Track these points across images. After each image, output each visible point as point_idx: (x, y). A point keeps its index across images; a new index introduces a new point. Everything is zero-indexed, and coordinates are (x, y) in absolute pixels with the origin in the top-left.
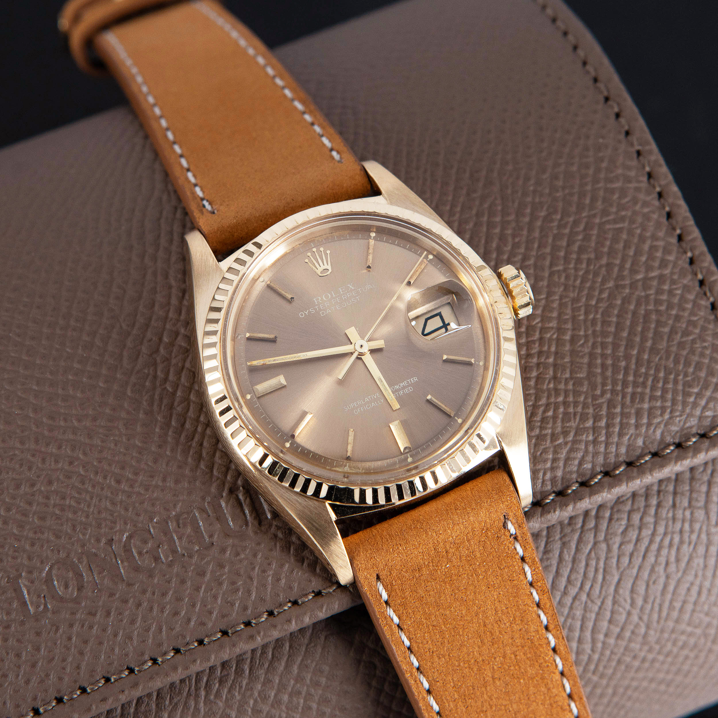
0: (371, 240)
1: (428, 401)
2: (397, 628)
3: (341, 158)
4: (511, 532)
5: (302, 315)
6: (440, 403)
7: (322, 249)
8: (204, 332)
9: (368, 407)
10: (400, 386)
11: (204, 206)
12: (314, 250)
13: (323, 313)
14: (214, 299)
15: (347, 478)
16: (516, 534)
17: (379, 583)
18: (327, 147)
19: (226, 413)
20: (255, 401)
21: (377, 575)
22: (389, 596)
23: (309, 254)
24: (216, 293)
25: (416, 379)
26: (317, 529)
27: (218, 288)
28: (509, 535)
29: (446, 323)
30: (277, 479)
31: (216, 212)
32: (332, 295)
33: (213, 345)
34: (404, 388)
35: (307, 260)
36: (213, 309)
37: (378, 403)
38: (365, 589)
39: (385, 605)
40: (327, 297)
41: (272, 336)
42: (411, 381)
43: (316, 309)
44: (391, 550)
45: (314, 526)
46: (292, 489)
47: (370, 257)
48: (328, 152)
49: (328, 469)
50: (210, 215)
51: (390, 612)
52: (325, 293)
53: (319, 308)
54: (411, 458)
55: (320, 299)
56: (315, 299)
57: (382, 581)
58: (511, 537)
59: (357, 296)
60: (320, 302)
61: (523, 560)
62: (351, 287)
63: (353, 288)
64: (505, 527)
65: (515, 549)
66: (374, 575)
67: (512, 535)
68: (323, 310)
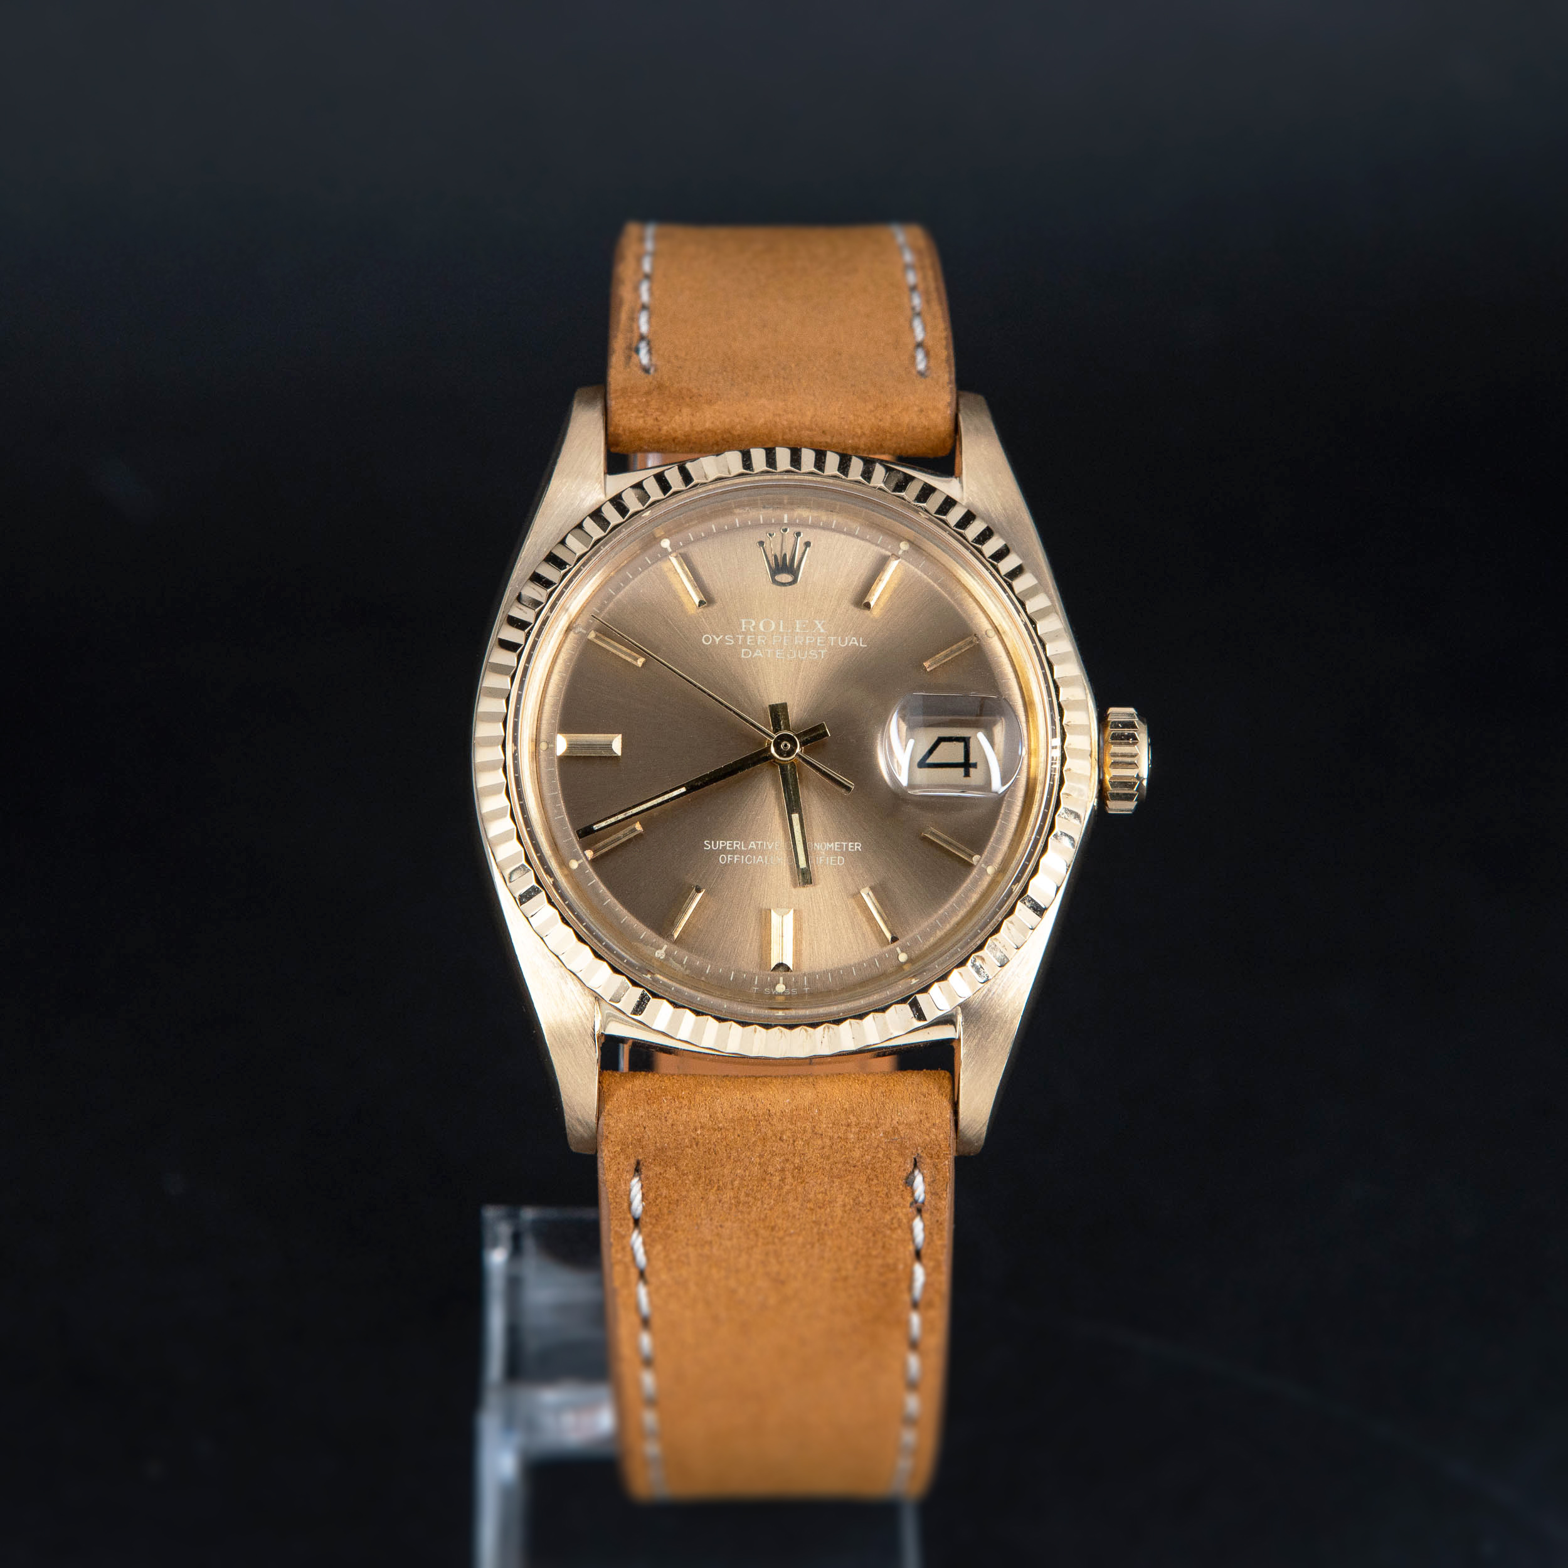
0: (895, 556)
1: (861, 898)
2: (637, 1273)
3: (928, 368)
4: (917, 1194)
5: (706, 640)
8: (519, 595)
9: (749, 859)
10: (823, 846)
11: (637, 351)
13: (746, 654)
14: (563, 542)
16: (923, 1203)
17: (636, 1180)
18: (914, 337)
21: (638, 1163)
22: (645, 1211)
24: (574, 533)
25: (858, 846)
27: (580, 526)
28: (910, 1199)
29: (972, 760)
31: (652, 371)
32: (777, 626)
33: (523, 624)
34: (829, 853)
36: (553, 560)
37: (769, 860)
39: (631, 1225)
40: (768, 625)
42: (847, 846)
43: (736, 640)
47: (879, 588)
48: (911, 347)
50: (640, 373)
51: (637, 1241)
52: (767, 617)
53: (744, 640)
54: (784, 987)
55: (754, 624)
56: (743, 621)
57: (643, 1176)
58: (911, 1204)
59: (823, 648)
60: (752, 630)
61: (918, 1255)
62: (819, 626)
63: (822, 631)
64: (909, 1182)
65: (911, 1230)
66: (633, 1161)
67: (916, 1201)
68: (748, 647)
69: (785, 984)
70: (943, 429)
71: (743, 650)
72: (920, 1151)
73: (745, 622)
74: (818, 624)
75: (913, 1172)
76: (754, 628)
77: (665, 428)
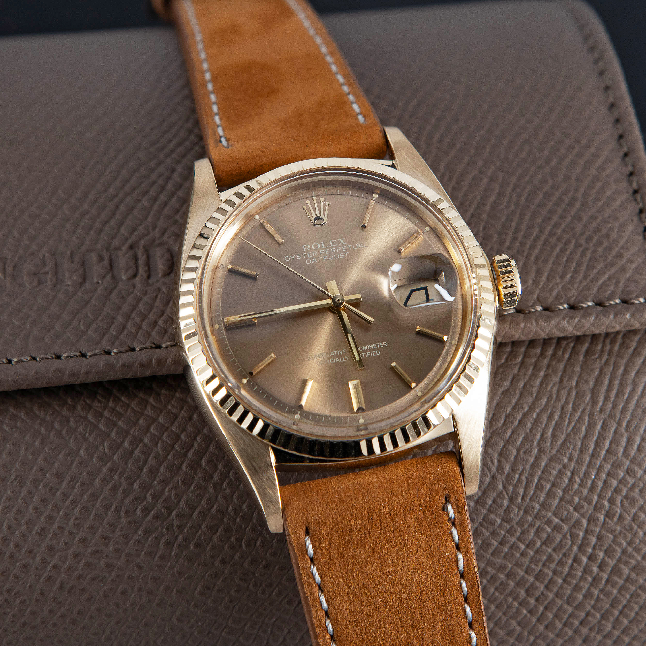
0: (372, 201)
1: (392, 369)
2: (317, 588)
4: (450, 515)
5: (287, 259)
6: (403, 372)
7: (322, 199)
8: (189, 255)
9: (332, 361)
10: (368, 347)
11: (221, 142)
12: (315, 198)
13: (309, 262)
14: (205, 226)
15: (297, 425)
16: (455, 520)
17: (307, 538)
18: (355, 112)
19: (191, 337)
20: (223, 332)
21: (307, 529)
22: (315, 553)
23: (308, 202)
24: (210, 221)
25: (385, 344)
26: (255, 469)
27: (212, 216)
28: (447, 518)
29: (431, 298)
30: (227, 411)
31: (230, 147)
32: (321, 245)
33: (194, 269)
34: (372, 350)
35: (305, 207)
36: (201, 235)
37: (342, 359)
38: (292, 541)
39: (309, 562)
40: (316, 246)
41: (253, 273)
42: (379, 345)
43: (302, 256)
44: (325, 505)
45: (253, 466)
46: (239, 425)
47: (368, 217)
49: (279, 413)
50: (224, 149)
51: (314, 570)
52: (315, 242)
53: (306, 255)
54: (363, 420)
55: (309, 247)
56: (304, 246)
57: (310, 535)
58: (448, 520)
59: (346, 252)
60: (309, 250)
61: (458, 547)
62: (342, 241)
63: (344, 243)
64: (445, 509)
65: (451, 534)
66: (304, 528)
67: (450, 519)
68: (309, 258)
69: (363, 418)
70: (380, 142)
71: (307, 260)
72: (447, 492)
75: (446, 504)
77: (243, 167)
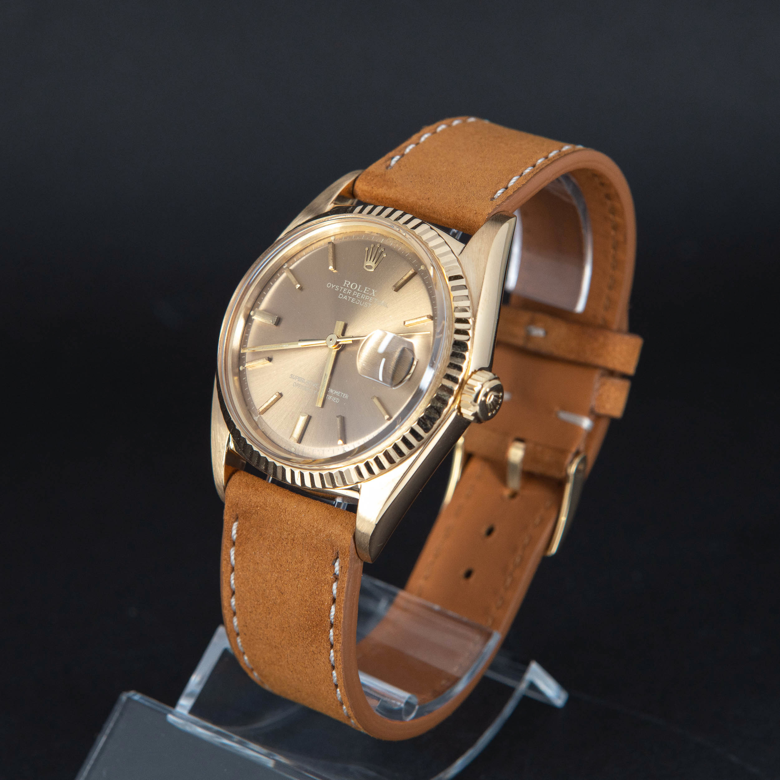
5: (329, 285)
10: (334, 392)
16: (338, 576)
23: (372, 246)
25: (347, 397)
34: (335, 396)
35: (367, 249)
40: (354, 286)
42: (343, 395)
43: (340, 289)
53: (343, 290)
54: (294, 450)
59: (371, 303)
60: (347, 286)
62: (373, 293)
68: (343, 294)
69: (295, 448)
71: (340, 294)
72: (338, 550)
73: (347, 282)
74: (374, 294)
75: (336, 559)
76: (349, 286)
